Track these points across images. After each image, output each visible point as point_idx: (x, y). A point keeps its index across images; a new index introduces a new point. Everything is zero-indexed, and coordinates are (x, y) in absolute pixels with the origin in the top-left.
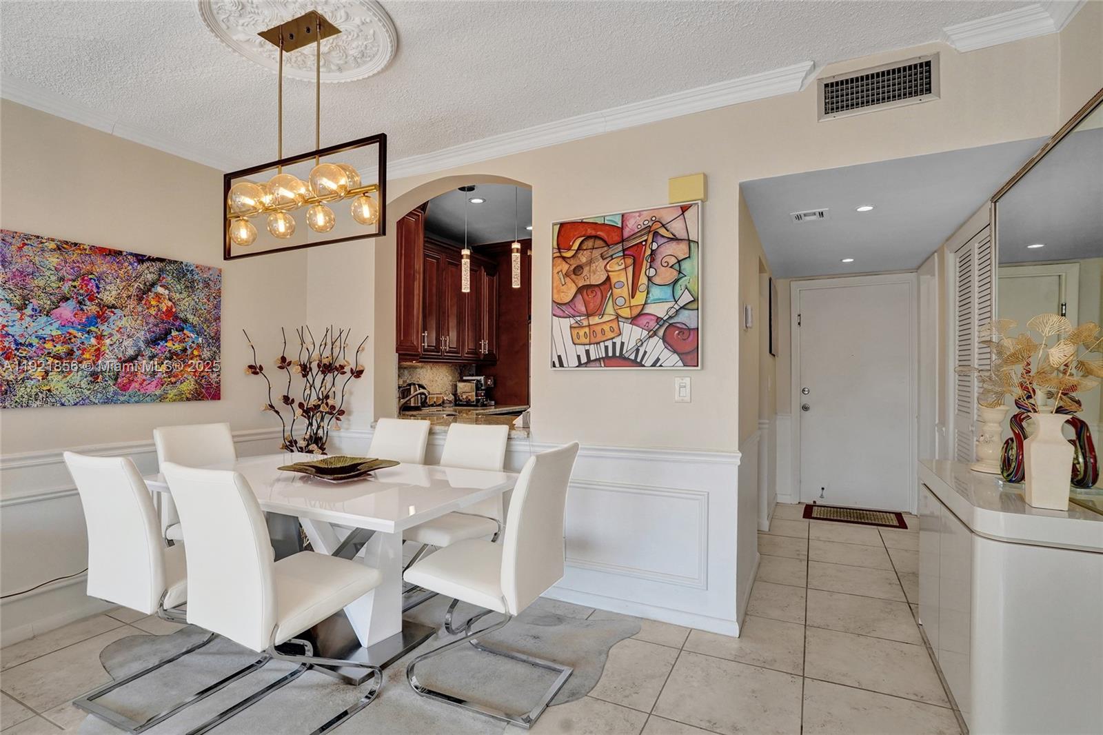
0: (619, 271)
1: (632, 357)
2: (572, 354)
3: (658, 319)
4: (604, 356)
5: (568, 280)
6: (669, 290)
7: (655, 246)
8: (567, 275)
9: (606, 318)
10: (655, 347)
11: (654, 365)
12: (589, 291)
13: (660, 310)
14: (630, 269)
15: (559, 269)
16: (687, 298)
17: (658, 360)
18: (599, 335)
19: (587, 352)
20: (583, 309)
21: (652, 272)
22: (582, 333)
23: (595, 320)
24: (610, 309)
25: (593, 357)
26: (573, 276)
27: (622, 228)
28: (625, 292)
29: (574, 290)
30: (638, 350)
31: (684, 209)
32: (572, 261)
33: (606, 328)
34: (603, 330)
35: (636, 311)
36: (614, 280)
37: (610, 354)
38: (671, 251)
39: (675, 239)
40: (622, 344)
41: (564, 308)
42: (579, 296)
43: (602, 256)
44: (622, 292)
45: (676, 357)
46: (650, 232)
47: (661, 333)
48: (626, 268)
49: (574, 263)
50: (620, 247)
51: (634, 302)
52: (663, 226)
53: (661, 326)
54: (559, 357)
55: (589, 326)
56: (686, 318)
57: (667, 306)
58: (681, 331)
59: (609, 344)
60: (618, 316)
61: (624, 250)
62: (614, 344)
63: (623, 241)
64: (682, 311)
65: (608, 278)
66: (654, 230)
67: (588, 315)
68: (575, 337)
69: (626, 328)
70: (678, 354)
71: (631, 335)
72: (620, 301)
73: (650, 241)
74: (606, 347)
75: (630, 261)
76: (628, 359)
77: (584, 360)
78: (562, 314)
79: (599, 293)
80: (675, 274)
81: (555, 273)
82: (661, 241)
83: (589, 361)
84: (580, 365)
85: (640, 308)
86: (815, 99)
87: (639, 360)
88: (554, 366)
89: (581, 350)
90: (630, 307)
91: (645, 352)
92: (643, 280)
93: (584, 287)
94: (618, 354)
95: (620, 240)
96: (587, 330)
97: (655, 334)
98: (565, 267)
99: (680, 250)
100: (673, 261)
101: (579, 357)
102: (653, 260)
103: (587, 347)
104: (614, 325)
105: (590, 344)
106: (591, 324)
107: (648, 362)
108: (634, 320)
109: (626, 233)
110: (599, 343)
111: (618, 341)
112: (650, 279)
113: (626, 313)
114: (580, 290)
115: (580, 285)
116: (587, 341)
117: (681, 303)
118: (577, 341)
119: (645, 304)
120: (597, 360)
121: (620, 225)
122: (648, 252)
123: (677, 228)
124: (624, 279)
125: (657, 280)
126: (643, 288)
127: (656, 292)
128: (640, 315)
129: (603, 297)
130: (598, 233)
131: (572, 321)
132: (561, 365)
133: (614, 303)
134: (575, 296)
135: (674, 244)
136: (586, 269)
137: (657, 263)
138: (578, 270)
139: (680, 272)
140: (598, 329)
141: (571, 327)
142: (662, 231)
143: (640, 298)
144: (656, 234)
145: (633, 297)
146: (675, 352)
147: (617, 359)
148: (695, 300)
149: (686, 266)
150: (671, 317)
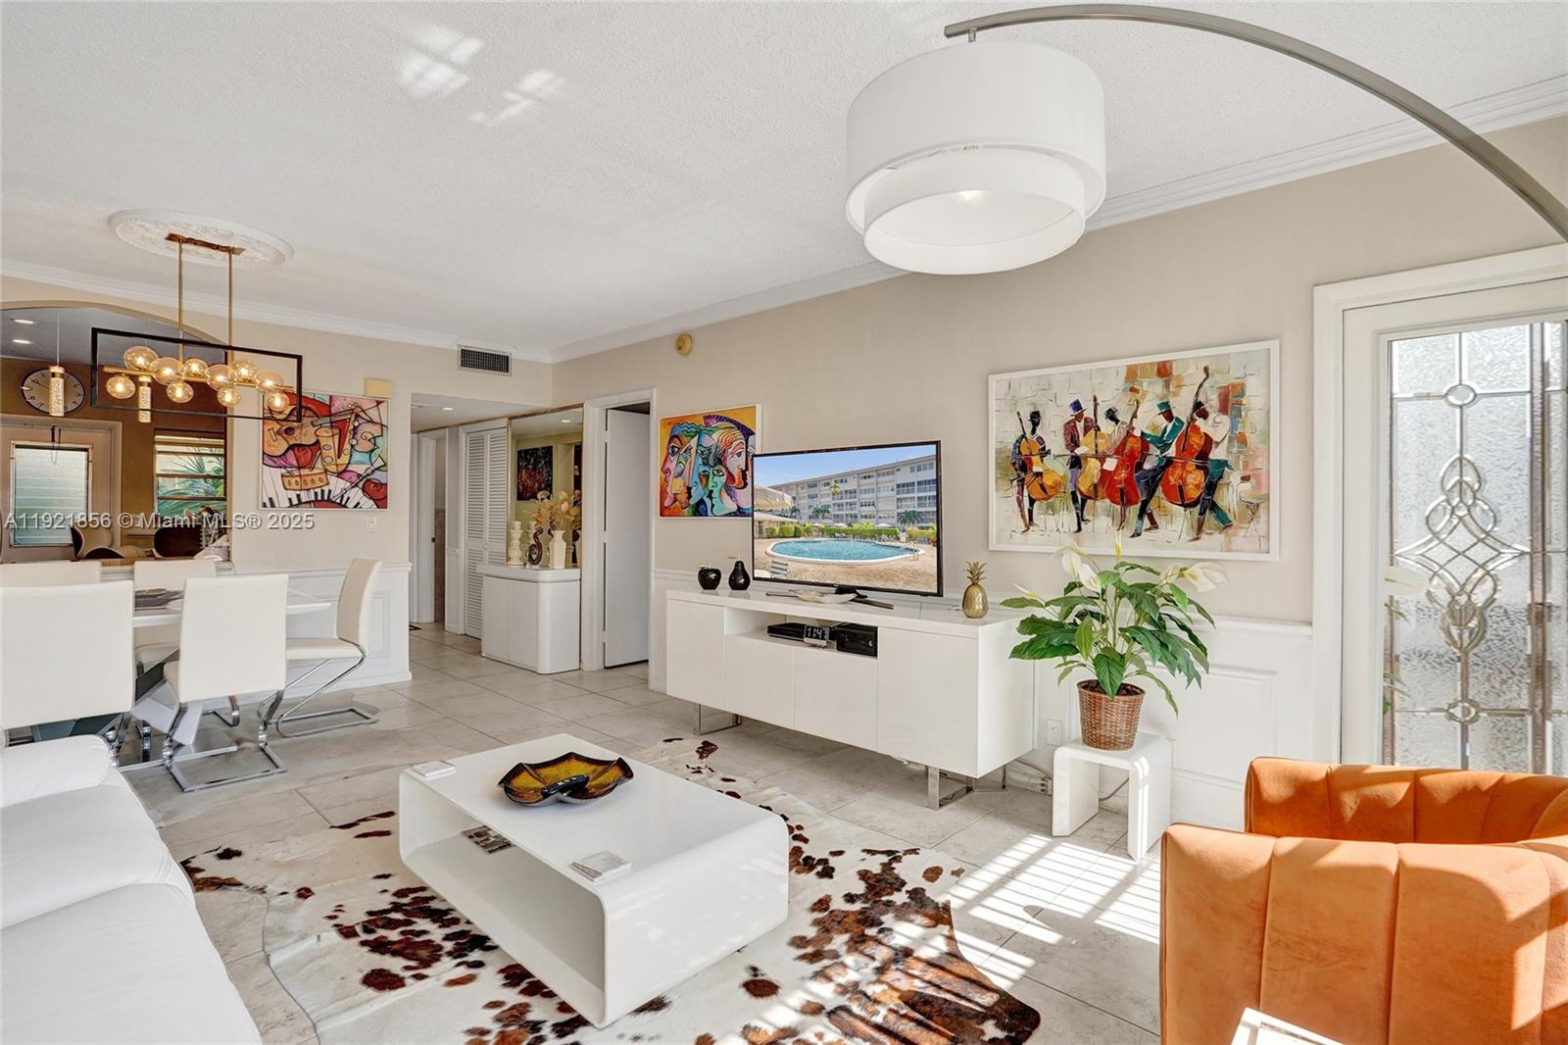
0: (328, 439)
1: (338, 501)
2: (283, 497)
3: (359, 475)
4: (313, 499)
5: (279, 437)
6: (368, 455)
7: (356, 424)
8: (278, 433)
9: (315, 471)
10: (356, 495)
11: (356, 507)
12: (300, 449)
13: (361, 469)
14: (337, 438)
15: (269, 427)
16: (379, 463)
17: (358, 503)
18: (309, 483)
19: (298, 496)
20: (295, 463)
21: (354, 442)
22: (293, 480)
23: (306, 471)
24: (319, 464)
25: (303, 500)
26: (285, 435)
27: (330, 406)
28: (332, 453)
29: (286, 446)
30: (342, 496)
31: (379, 403)
32: (284, 423)
33: (316, 478)
34: (312, 480)
35: (341, 469)
36: (322, 443)
37: (319, 498)
38: (367, 430)
39: (371, 421)
40: (330, 491)
41: (275, 459)
42: (291, 452)
43: (312, 423)
44: (330, 453)
45: (372, 502)
46: (352, 413)
47: (361, 485)
48: (333, 436)
49: (286, 425)
50: (328, 419)
51: (339, 461)
52: (363, 411)
53: (361, 480)
54: (271, 499)
55: (300, 476)
56: (378, 476)
57: (365, 467)
58: (376, 485)
59: (319, 491)
60: (326, 471)
61: (331, 423)
62: (323, 491)
63: (330, 415)
64: (377, 472)
65: (318, 442)
66: (356, 412)
67: (299, 468)
68: (286, 484)
69: (333, 479)
70: (374, 500)
71: (337, 486)
72: (328, 460)
73: (353, 419)
74: (316, 493)
75: (336, 431)
76: (335, 502)
77: (295, 502)
78: (272, 464)
79: (310, 452)
80: (371, 446)
81: (266, 432)
82: (361, 421)
83: (300, 502)
84: (291, 505)
85: (344, 467)
86: (457, 358)
87: (343, 503)
88: (264, 505)
89: (293, 495)
90: (337, 465)
91: (349, 498)
92: (347, 446)
93: (295, 445)
94: (326, 498)
95: (328, 414)
96: (298, 479)
97: (356, 485)
98: (277, 427)
99: (376, 430)
100: (370, 436)
101: (290, 500)
102: (355, 434)
103: (298, 492)
104: (323, 476)
105: (301, 490)
106: (302, 473)
107: (351, 504)
108: (340, 475)
109: (333, 410)
110: (309, 490)
111: (326, 489)
112: (352, 446)
113: (333, 468)
114: (291, 447)
115: (292, 443)
116: (298, 487)
117: (376, 466)
118: (288, 487)
119: (349, 463)
120: (310, 502)
121: (328, 403)
122: (351, 427)
123: (373, 414)
124: (331, 444)
125: (357, 448)
126: (347, 452)
127: (357, 457)
128: (344, 471)
129: (313, 455)
130: (310, 406)
131: (283, 471)
132: (273, 505)
133: (323, 459)
134: (286, 451)
135: (371, 425)
136: (297, 432)
137: (358, 436)
138: (289, 431)
139: (375, 445)
140: (309, 479)
141: (282, 476)
142: (362, 414)
143: (344, 459)
144: (357, 416)
145: (339, 457)
146: (371, 498)
147: (325, 502)
148: (385, 465)
149: (379, 441)
150: (368, 475)
